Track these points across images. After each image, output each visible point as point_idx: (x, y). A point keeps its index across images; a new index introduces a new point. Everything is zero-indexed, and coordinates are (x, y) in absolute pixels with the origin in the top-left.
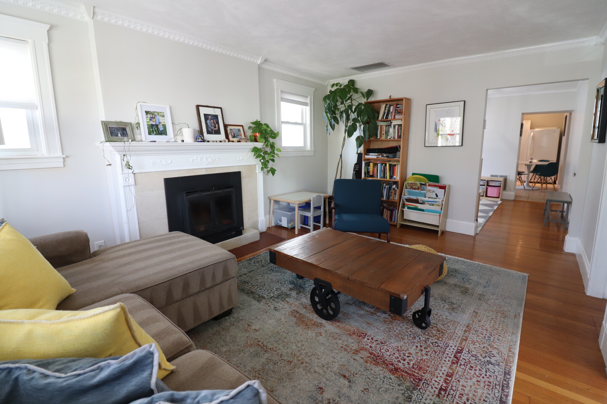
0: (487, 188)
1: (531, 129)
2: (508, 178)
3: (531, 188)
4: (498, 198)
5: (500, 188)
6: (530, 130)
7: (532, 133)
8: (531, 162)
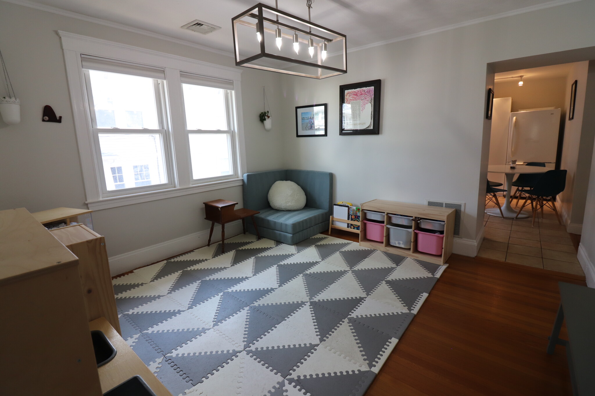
0: (416, 235)
1: (512, 111)
2: (462, 209)
3: (514, 215)
4: (440, 256)
5: (441, 235)
6: (510, 114)
7: (515, 118)
8: (512, 168)
